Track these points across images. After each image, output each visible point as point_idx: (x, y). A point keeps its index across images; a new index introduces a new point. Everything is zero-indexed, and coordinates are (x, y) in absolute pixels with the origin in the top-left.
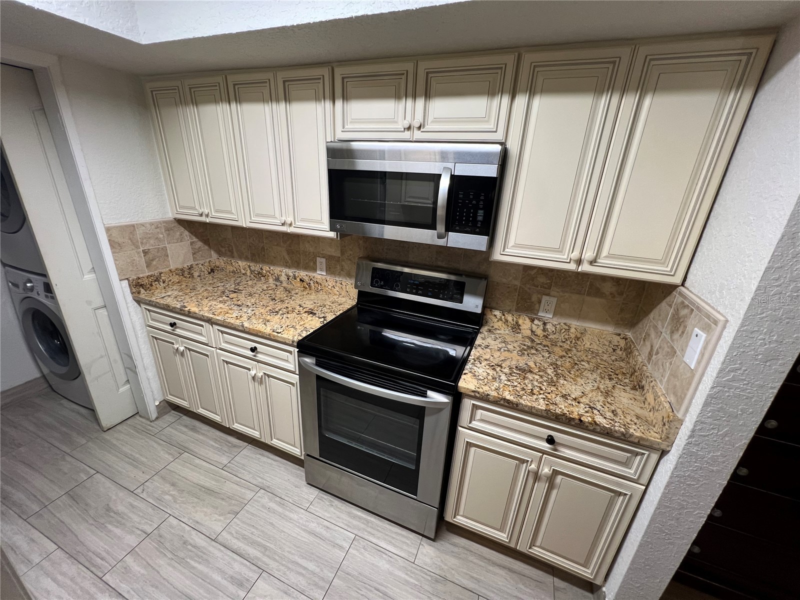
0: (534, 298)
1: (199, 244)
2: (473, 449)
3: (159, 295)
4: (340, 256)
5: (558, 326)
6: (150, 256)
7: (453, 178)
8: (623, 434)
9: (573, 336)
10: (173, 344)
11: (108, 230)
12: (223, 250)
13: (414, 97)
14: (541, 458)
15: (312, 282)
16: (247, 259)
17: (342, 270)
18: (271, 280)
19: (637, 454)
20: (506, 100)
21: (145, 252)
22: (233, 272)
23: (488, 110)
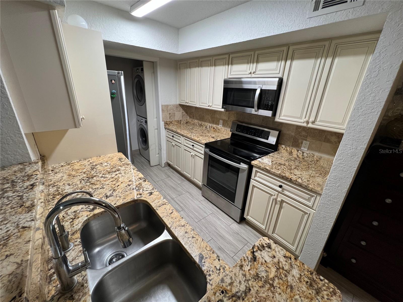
0: (300, 141)
1: (185, 113)
2: (255, 188)
3: (171, 127)
4: (227, 119)
5: (309, 154)
6: (171, 115)
7: (261, 90)
8: (306, 186)
9: (315, 160)
10: (172, 143)
11: (162, 106)
12: (191, 116)
13: (253, 63)
14: (278, 194)
15: (217, 129)
16: (198, 119)
17: (228, 125)
18: (204, 127)
19: (313, 196)
20: (283, 63)
21: (170, 114)
22: (193, 124)
23: (277, 66)
